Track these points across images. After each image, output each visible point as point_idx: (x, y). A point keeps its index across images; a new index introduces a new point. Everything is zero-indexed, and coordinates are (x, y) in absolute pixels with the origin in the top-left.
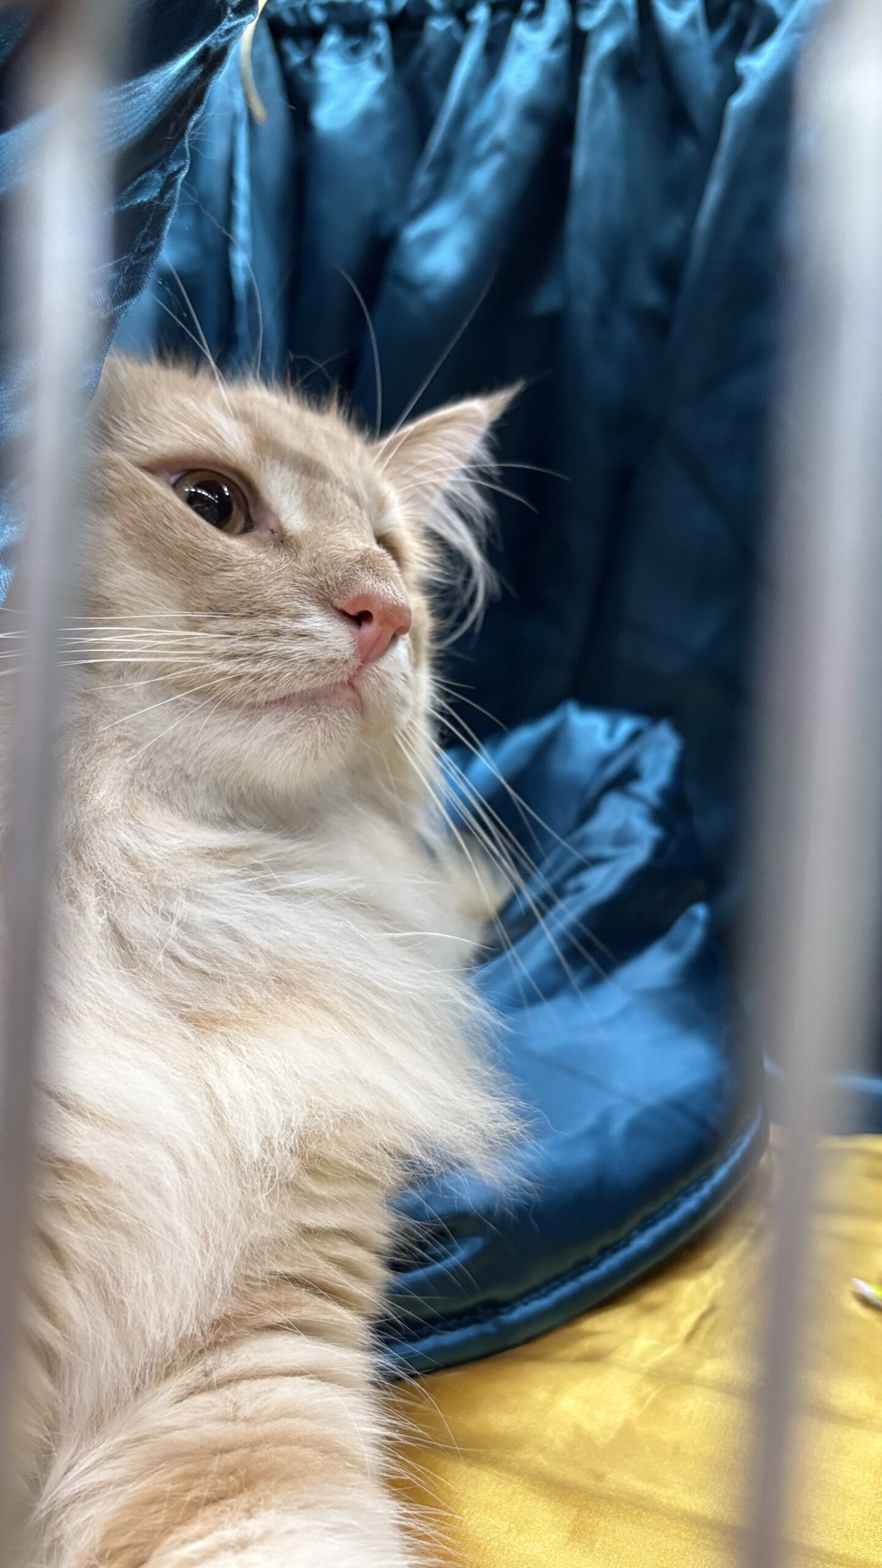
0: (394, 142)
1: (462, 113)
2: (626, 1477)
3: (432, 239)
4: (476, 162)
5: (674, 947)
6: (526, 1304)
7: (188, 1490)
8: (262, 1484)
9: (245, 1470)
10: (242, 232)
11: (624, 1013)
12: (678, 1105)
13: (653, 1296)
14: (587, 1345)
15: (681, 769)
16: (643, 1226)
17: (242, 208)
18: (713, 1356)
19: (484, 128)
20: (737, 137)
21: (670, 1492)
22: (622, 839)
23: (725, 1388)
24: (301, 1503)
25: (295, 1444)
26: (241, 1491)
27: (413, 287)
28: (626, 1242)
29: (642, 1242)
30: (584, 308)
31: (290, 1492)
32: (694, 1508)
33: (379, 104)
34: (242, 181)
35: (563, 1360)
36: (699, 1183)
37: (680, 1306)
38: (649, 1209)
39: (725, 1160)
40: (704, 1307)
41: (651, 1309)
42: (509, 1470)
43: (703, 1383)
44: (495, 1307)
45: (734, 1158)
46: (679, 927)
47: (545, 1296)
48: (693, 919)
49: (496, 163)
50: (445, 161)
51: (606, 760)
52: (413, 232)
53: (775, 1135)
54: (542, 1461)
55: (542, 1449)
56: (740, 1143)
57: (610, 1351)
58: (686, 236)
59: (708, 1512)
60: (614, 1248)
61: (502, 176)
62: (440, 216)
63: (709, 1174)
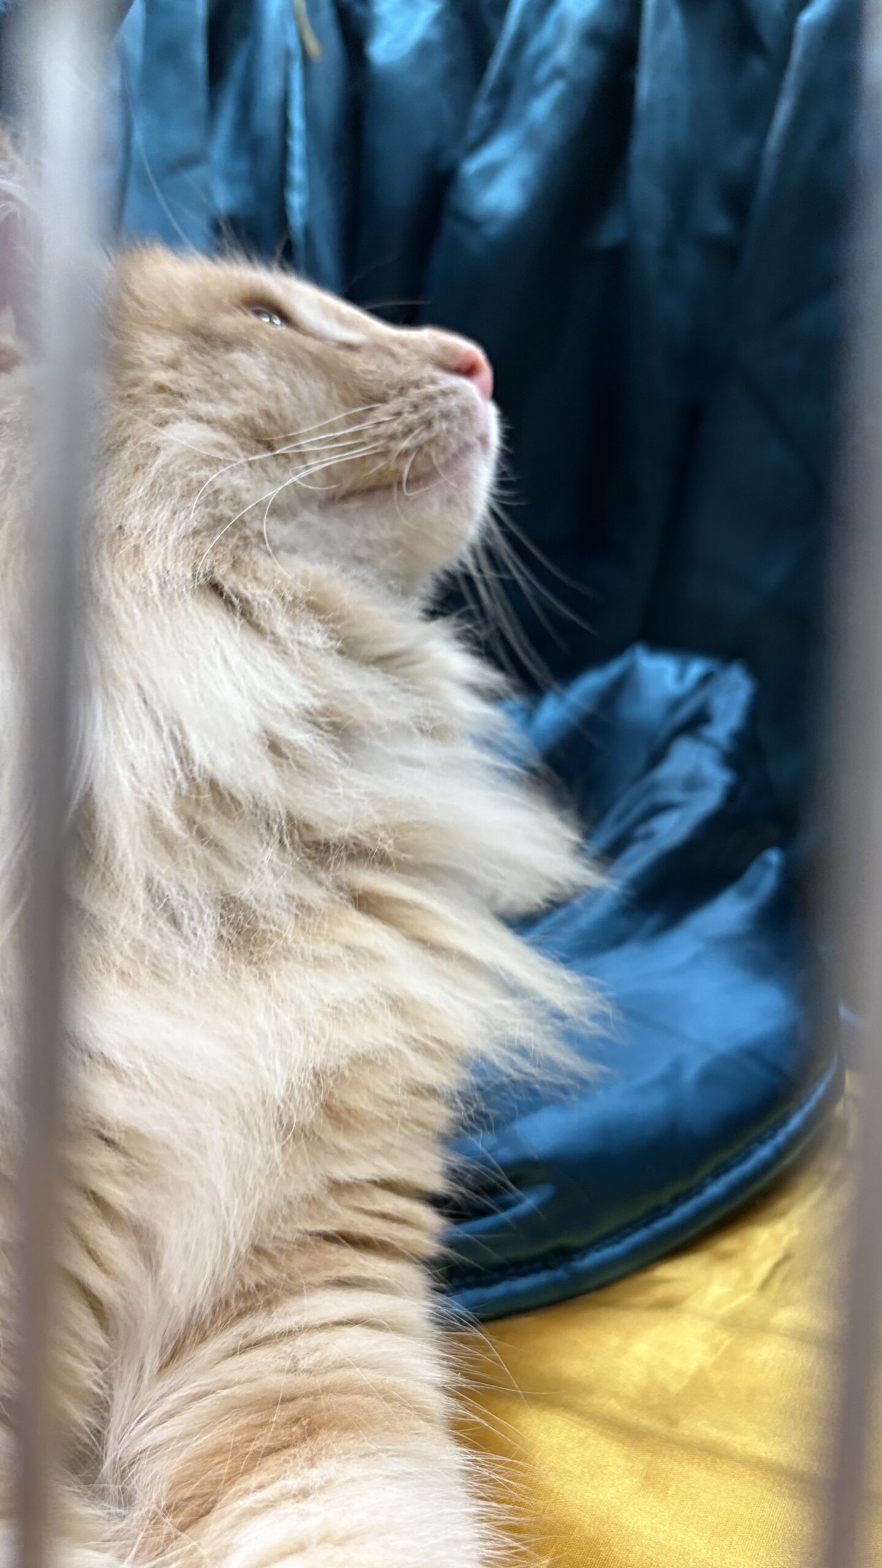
0: (452, 72)
1: (521, 39)
2: (700, 1423)
3: (491, 172)
4: (535, 90)
5: (748, 892)
6: (598, 1250)
7: (251, 1440)
8: (323, 1435)
9: (308, 1420)
10: (297, 173)
11: (696, 959)
12: (752, 1053)
13: (728, 1243)
14: (659, 1292)
15: (754, 712)
16: (716, 1175)
17: (297, 147)
18: (788, 1303)
19: (545, 54)
20: (807, 54)
21: (745, 1439)
22: (693, 784)
23: (800, 1336)
24: (363, 1452)
25: (357, 1394)
26: (304, 1440)
27: (473, 224)
28: (699, 1189)
29: (715, 1189)
30: (650, 240)
31: (351, 1442)
32: (769, 1455)
33: (435, 34)
34: (297, 120)
35: (637, 1307)
36: (774, 1131)
37: (755, 1255)
38: (722, 1157)
39: (801, 1107)
40: (779, 1255)
41: (724, 1257)
42: (581, 1413)
43: (777, 1331)
44: (565, 1254)
45: (809, 1106)
46: (752, 873)
47: (617, 1242)
48: (766, 865)
49: (557, 89)
50: (505, 89)
51: (676, 704)
52: (472, 166)
53: (851, 1083)
54: (614, 1406)
55: (615, 1394)
56: (815, 1090)
57: (685, 1298)
58: (755, 159)
59: (783, 1460)
60: (686, 1196)
61: (562, 104)
62: (499, 148)
63: (784, 1121)
